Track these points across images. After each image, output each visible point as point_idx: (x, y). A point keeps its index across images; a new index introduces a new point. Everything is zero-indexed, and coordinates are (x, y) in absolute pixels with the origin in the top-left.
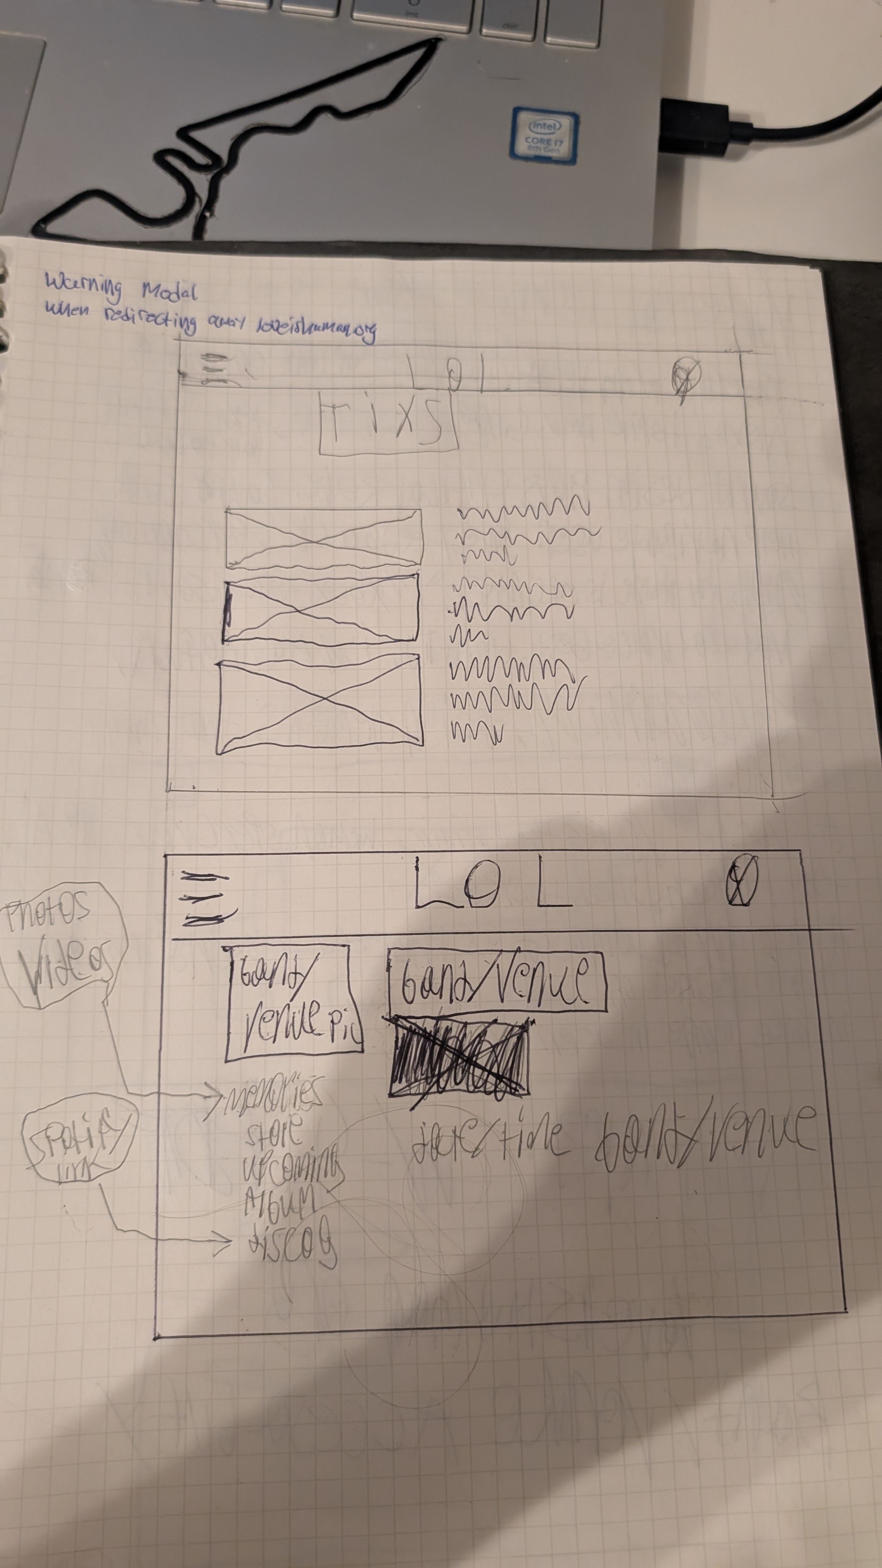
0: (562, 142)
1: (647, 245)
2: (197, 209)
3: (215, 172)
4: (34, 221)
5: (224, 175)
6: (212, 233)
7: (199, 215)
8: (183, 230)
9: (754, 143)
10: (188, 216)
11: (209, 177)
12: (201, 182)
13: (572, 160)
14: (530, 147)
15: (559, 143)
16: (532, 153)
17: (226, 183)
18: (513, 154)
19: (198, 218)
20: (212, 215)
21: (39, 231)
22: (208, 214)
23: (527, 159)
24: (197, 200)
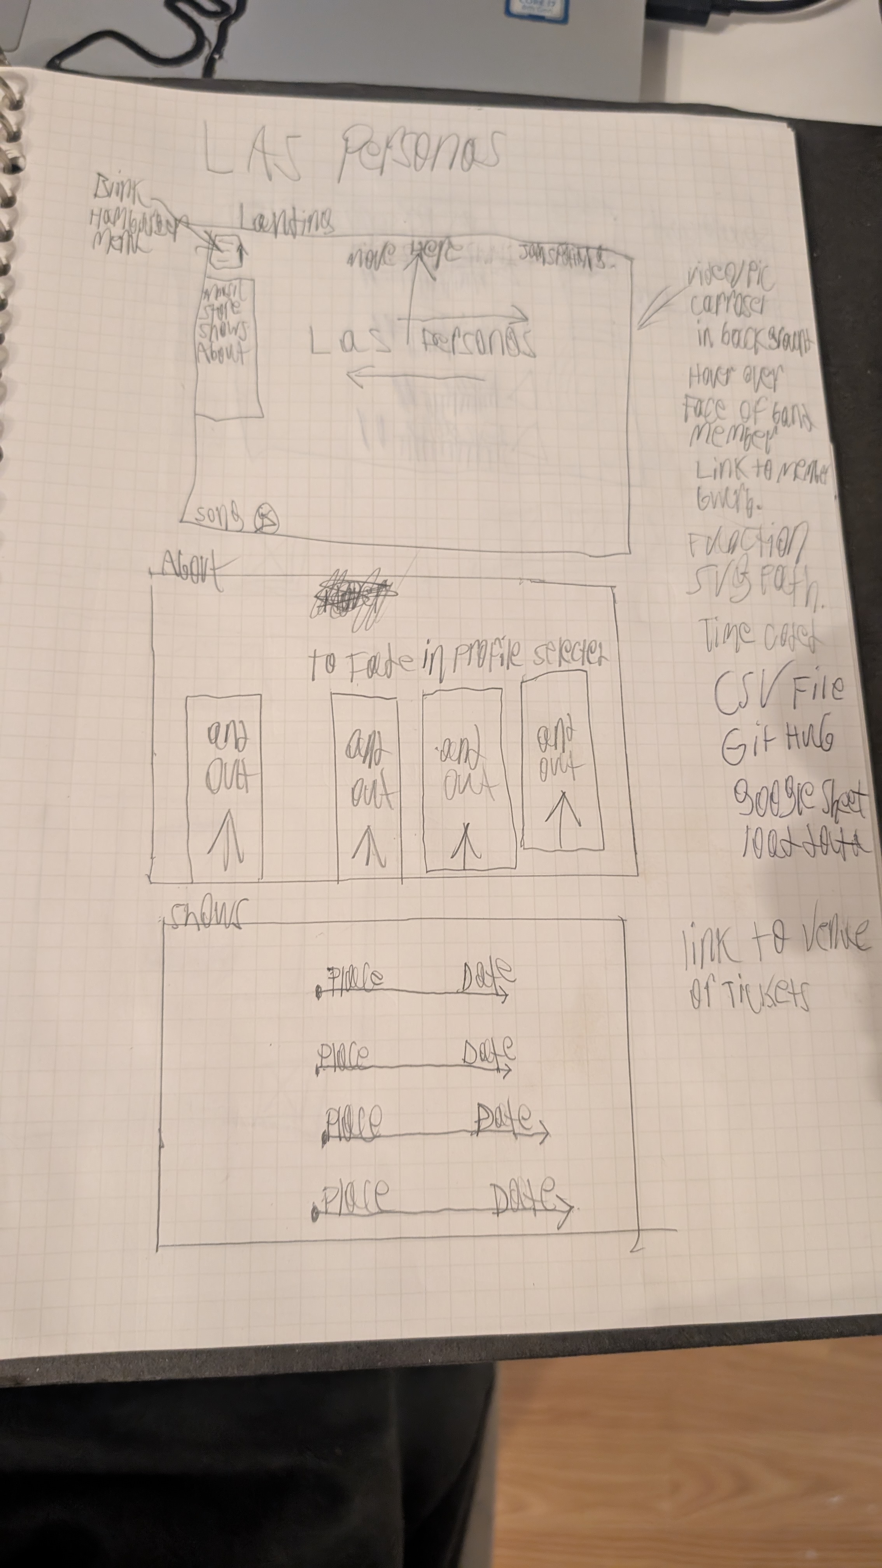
0: (554, 3)
1: (635, 98)
2: (206, 51)
3: (225, 18)
4: (48, 58)
5: (233, 21)
6: (222, 71)
7: (208, 58)
8: (194, 69)
9: (734, 15)
10: (198, 58)
11: (219, 22)
12: (210, 27)
13: (564, 19)
14: (524, 7)
15: (551, 4)
16: (527, 12)
17: (234, 29)
18: (508, 12)
19: (207, 61)
20: (221, 57)
21: (54, 64)
22: (217, 56)
23: (521, 17)
24: (206, 43)
